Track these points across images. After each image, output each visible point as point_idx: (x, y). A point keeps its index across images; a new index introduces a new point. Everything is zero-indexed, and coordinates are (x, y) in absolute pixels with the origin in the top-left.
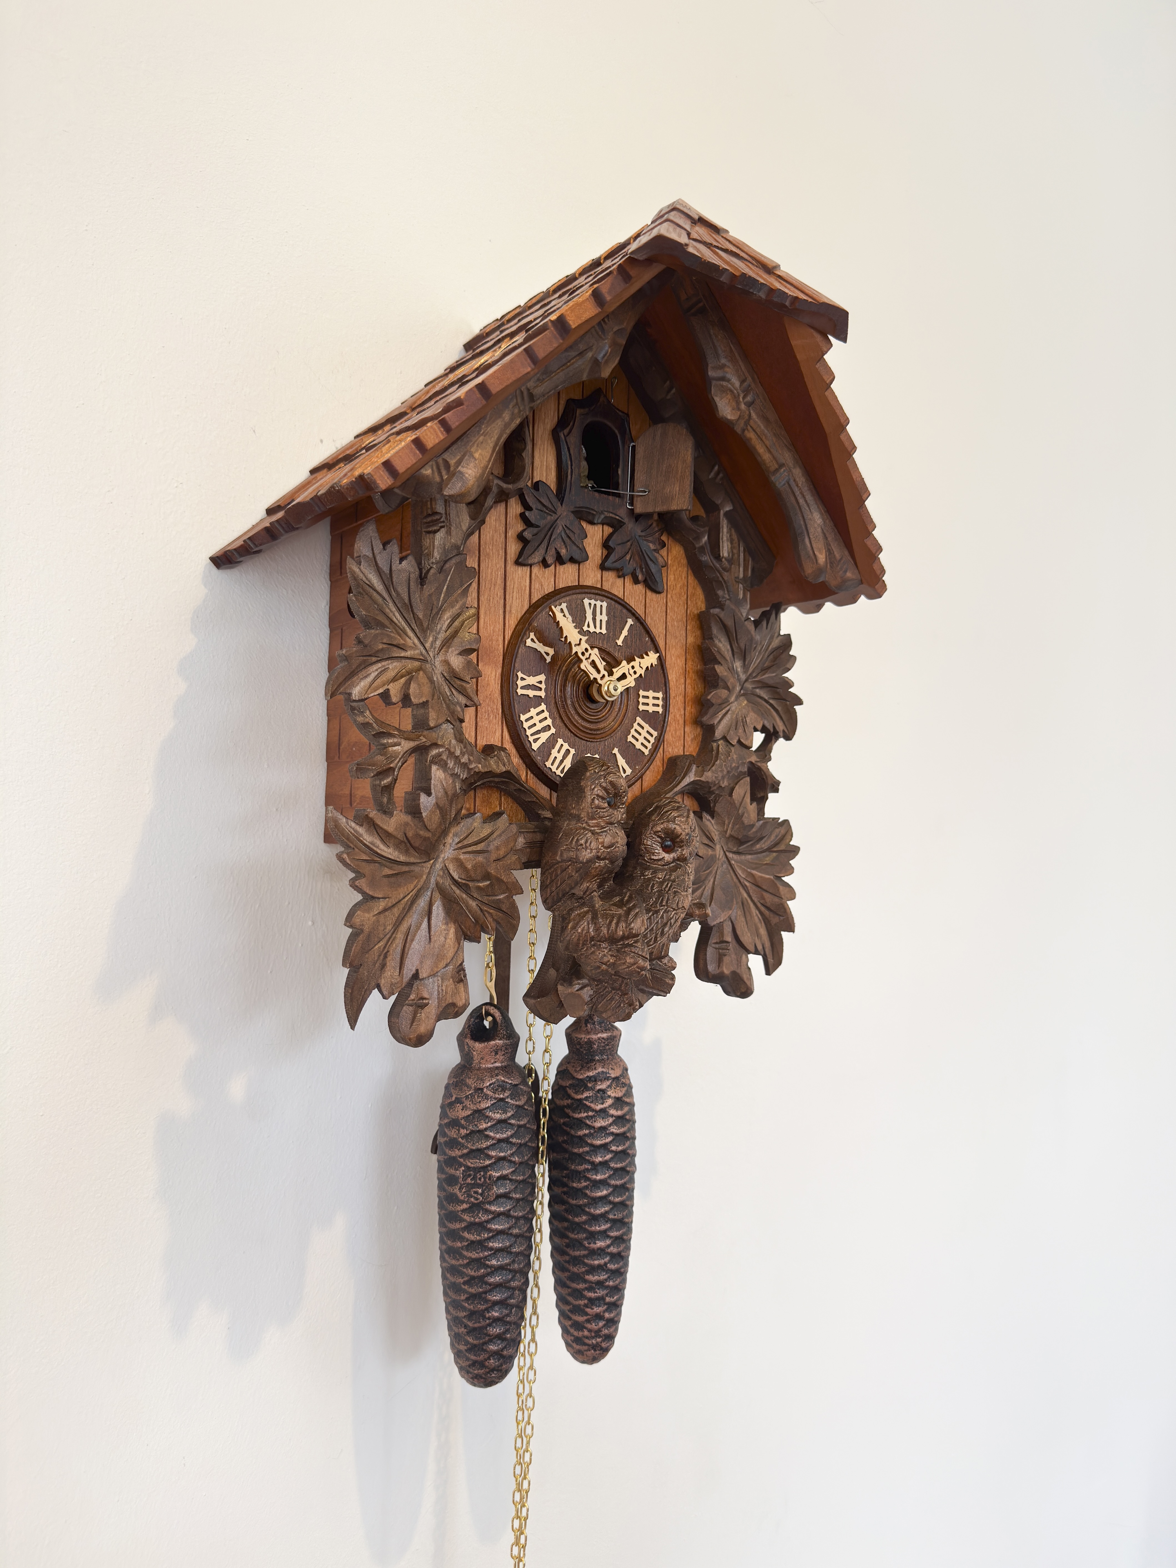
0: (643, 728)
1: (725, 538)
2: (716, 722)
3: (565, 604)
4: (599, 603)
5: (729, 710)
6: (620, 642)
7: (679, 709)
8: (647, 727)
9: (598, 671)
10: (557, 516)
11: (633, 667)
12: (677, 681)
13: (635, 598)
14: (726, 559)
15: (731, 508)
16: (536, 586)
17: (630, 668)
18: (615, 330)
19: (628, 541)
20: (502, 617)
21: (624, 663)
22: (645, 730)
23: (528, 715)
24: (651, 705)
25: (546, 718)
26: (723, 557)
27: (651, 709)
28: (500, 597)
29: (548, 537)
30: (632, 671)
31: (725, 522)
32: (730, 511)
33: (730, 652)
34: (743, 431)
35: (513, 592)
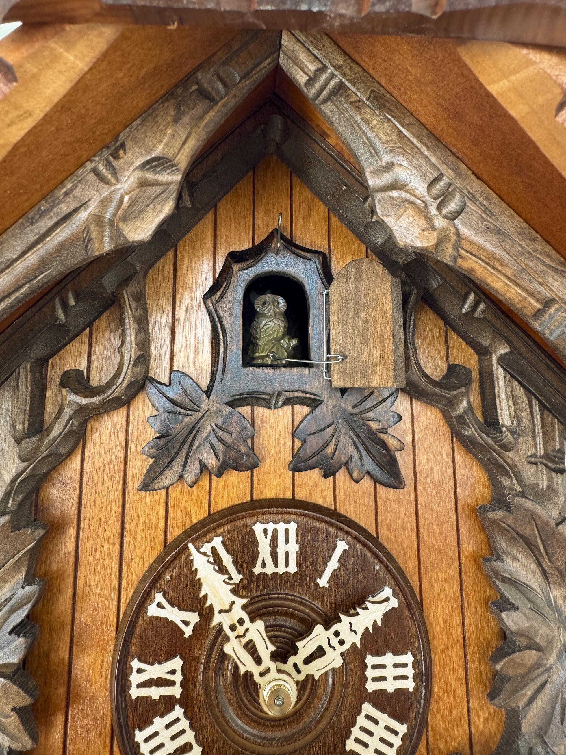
0: (376, 722)
1: (503, 396)
2: (521, 704)
3: (220, 539)
4: (281, 527)
5: (546, 682)
6: (323, 582)
7: (454, 670)
8: (384, 719)
9: (258, 661)
10: (200, 415)
11: (337, 634)
12: (446, 622)
13: (355, 502)
14: (508, 429)
15: (508, 350)
16: (175, 515)
17: (332, 637)
18: (137, 163)
19: (329, 426)
20: (116, 571)
21: (319, 629)
22: (382, 724)
23: (149, 731)
24: (390, 678)
25: (183, 732)
26: (503, 426)
27: (390, 686)
28: (114, 544)
29: (186, 447)
30: (335, 641)
31: (501, 371)
32: (506, 354)
33: (539, 576)
34: (455, 260)
35: (136, 532)
